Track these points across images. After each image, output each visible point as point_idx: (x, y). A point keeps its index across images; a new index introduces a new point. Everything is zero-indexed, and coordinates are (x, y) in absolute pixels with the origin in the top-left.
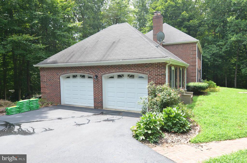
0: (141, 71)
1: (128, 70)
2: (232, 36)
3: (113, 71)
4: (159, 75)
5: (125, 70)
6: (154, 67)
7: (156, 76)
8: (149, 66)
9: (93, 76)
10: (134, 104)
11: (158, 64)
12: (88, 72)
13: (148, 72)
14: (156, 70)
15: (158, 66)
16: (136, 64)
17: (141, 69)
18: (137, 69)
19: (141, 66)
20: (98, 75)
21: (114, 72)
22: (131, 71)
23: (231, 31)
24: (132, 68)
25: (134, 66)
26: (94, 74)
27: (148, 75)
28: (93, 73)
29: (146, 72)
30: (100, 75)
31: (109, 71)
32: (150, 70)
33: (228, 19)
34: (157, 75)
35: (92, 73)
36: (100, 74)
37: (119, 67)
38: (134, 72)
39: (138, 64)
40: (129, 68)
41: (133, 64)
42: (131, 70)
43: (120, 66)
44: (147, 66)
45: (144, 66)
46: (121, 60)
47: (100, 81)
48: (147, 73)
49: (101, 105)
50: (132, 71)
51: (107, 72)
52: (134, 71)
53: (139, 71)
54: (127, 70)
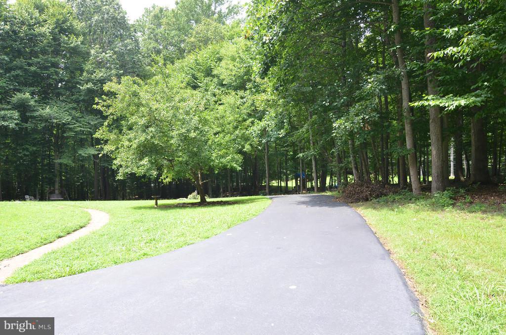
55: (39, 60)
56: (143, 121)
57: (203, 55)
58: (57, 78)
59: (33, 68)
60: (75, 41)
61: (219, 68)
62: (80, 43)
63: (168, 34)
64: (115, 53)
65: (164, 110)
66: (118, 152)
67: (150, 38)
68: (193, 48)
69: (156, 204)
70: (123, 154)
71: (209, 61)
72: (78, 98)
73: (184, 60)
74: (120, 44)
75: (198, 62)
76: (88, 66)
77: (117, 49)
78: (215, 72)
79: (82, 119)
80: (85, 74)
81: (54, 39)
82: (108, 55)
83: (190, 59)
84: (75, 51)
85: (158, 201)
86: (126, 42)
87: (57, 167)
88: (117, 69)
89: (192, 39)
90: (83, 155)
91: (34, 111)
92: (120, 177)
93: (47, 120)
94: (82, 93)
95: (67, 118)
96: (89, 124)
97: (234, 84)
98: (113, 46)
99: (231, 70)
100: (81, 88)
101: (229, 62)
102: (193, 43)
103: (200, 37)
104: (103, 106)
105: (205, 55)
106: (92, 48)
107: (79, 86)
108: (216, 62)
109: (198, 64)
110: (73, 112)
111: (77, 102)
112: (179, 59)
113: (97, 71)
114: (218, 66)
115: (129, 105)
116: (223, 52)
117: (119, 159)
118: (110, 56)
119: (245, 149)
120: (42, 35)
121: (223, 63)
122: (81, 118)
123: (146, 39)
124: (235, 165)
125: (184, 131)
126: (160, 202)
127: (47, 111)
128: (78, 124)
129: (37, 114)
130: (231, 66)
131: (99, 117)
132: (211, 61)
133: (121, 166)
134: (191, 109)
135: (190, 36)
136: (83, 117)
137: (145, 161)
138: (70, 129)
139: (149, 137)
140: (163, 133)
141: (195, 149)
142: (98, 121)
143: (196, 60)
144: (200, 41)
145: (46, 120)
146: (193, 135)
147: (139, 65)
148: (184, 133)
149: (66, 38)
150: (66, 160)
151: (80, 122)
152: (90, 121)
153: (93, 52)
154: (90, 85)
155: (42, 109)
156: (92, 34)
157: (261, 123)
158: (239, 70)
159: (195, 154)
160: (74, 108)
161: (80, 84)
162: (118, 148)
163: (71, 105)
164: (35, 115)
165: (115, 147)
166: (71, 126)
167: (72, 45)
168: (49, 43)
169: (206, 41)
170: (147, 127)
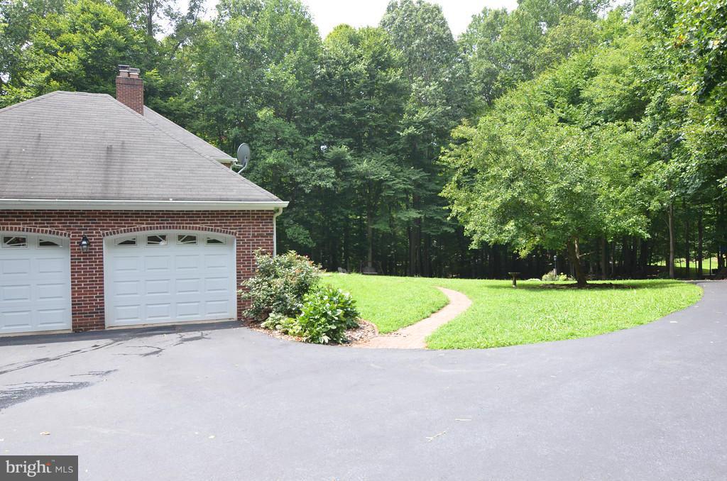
0: (221, 226)
1: (186, 223)
2: (266, 154)
3: (143, 226)
4: (262, 237)
5: (177, 223)
6: (249, 220)
7: (255, 237)
8: (239, 217)
9: (72, 239)
10: (196, 304)
11: (259, 214)
12: (49, 229)
13: (236, 229)
14: (255, 226)
15: (259, 217)
16: (208, 211)
17: (220, 223)
18: (211, 223)
19: (221, 217)
20: (88, 236)
21: (144, 229)
22: (195, 225)
23: (264, 141)
24: (196, 220)
25: (202, 214)
26: (72, 233)
27: (237, 235)
28: (71, 229)
29: (231, 229)
30: (96, 236)
31: (128, 226)
32: (242, 224)
33: (260, 114)
34: (257, 236)
35: (67, 229)
36: (96, 233)
37: (160, 217)
38: (202, 230)
39: (212, 211)
40: (190, 220)
41: (200, 211)
42: (194, 223)
43: (162, 214)
44: (236, 217)
45: (228, 217)
46: (171, 201)
47: (95, 252)
48: (234, 231)
49: (100, 319)
50: (196, 227)
51: (123, 229)
52: (204, 226)
53: (215, 226)
54: (182, 223)
55: (354, 105)
56: (507, 173)
57: (566, 70)
58: (374, 124)
59: (348, 116)
60: (394, 76)
61: (591, 88)
62: (399, 77)
63: (508, 47)
64: (441, 84)
65: (534, 157)
66: (470, 215)
67: (480, 56)
68: (548, 63)
69: (515, 284)
70: (476, 217)
71: (575, 78)
72: (397, 147)
73: (532, 80)
74: (447, 72)
75: (557, 82)
76: (409, 106)
77: (442, 79)
78: (585, 94)
79: (401, 174)
80: (405, 116)
81: (372, 77)
82: (432, 88)
83: (544, 80)
84: (393, 89)
85: (517, 281)
86: (454, 67)
87: (369, 235)
88: (444, 104)
89: (546, 50)
90: (403, 219)
91: (350, 166)
92: (473, 246)
93: (364, 177)
94: (402, 141)
95: (385, 174)
96: (410, 179)
97: (618, 109)
98: (438, 75)
99: (613, 89)
100: (401, 134)
101: (608, 77)
102: (546, 55)
103: (558, 44)
104: (450, 156)
105: (568, 71)
106: (413, 82)
107: (398, 132)
108: (586, 79)
109: (557, 85)
110: (392, 165)
111: (396, 152)
112: (523, 80)
113: (420, 111)
114: (590, 84)
115: (487, 153)
116: (597, 62)
117: (472, 223)
118: (435, 89)
119: (651, 208)
120: (358, 74)
121: (598, 80)
122: (400, 172)
123: (476, 59)
124: (640, 231)
125: (564, 184)
126: (519, 282)
127: (364, 166)
128: (397, 181)
129: (354, 169)
130: (612, 83)
131: (421, 169)
132: (579, 78)
133: (475, 232)
134: (571, 153)
135: (541, 45)
136: (402, 171)
137: (511, 226)
138: (390, 187)
139: (516, 194)
140: (533, 187)
141: (581, 209)
142: (420, 175)
143: (554, 80)
144: (557, 51)
145: (362, 176)
146: (579, 188)
147: (470, 96)
148: (566, 187)
149: (384, 74)
150: (382, 227)
151: (399, 178)
152: (411, 176)
153: (414, 86)
154: (411, 130)
155: (359, 164)
156: (412, 64)
157: (668, 166)
158: (626, 87)
159: (580, 216)
160: (392, 161)
161: (399, 129)
162: (469, 209)
163: (388, 157)
164: (351, 171)
165: (465, 208)
166: (390, 183)
167: (390, 82)
168: (365, 82)
169: (566, 49)
170: (512, 181)
